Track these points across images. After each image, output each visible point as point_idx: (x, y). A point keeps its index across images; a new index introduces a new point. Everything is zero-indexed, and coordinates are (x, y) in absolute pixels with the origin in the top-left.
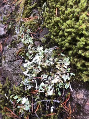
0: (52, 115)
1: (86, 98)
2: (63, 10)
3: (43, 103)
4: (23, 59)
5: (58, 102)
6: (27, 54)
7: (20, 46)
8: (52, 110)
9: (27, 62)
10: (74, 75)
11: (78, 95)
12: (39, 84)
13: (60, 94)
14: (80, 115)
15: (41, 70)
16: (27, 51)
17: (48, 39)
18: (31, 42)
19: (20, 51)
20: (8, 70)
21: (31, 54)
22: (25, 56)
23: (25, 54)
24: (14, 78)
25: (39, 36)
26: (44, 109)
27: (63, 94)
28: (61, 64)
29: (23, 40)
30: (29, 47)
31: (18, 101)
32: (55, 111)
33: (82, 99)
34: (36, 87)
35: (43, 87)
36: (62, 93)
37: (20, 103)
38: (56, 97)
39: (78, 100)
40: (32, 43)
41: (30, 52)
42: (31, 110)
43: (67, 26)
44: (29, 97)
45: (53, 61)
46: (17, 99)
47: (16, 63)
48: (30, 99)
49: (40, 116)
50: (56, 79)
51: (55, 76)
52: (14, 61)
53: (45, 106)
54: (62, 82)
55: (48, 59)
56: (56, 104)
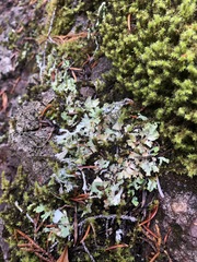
0: (119, 247)
3: (99, 222)
4: (56, 126)
5: (133, 219)
6: (64, 116)
7: (49, 97)
8: (118, 238)
9: (63, 133)
10: (167, 161)
11: (175, 205)
12: (90, 181)
13: (136, 204)
14: (179, 249)
15: (95, 150)
16: (63, 109)
17: (111, 82)
18: (73, 89)
19: (49, 109)
20: (21, 150)
21: (72, 116)
22: (59, 119)
23: (59, 115)
24: (36, 167)
25: (89, 76)
26: (101, 235)
27: (144, 202)
28: (139, 138)
29: (54, 84)
30: (69, 99)
31: (45, 217)
32: (125, 239)
33: (183, 214)
34: (85, 188)
35: (98, 187)
36: (140, 200)
37: (48, 221)
38: (129, 209)
39: (176, 215)
40: (75, 91)
41: (71, 111)
42: (72, 237)
43: (153, 54)
44: (67, 209)
45: (122, 131)
46: (43, 213)
47: (39, 134)
48: (71, 213)
49: (92, 249)
50: (129, 170)
51: (126, 164)
52: (35, 130)
53: (104, 229)
54: (141, 176)
55: (111, 126)
56: (129, 225)
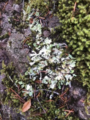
1: (80, 95)
2: (84, 13)
3: (44, 91)
4: (30, 49)
5: (58, 94)
6: (35, 45)
8: (51, 98)
9: (33, 53)
10: (76, 76)
13: (60, 88)
14: (72, 105)
15: (47, 65)
16: (34, 41)
18: (40, 31)
20: (13, 57)
21: (38, 45)
22: (32, 46)
23: (32, 44)
24: (20, 66)
26: (44, 96)
27: (63, 88)
29: (31, 26)
30: (37, 36)
31: (23, 86)
32: (53, 99)
34: (40, 78)
41: (38, 43)
42: (33, 95)
43: (83, 35)
45: (60, 60)
47: (22, 51)
48: (33, 86)
49: (40, 100)
50: (60, 76)
51: (59, 73)
52: (20, 49)
53: (46, 94)
54: (64, 79)
56: (55, 95)
